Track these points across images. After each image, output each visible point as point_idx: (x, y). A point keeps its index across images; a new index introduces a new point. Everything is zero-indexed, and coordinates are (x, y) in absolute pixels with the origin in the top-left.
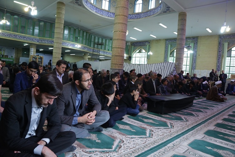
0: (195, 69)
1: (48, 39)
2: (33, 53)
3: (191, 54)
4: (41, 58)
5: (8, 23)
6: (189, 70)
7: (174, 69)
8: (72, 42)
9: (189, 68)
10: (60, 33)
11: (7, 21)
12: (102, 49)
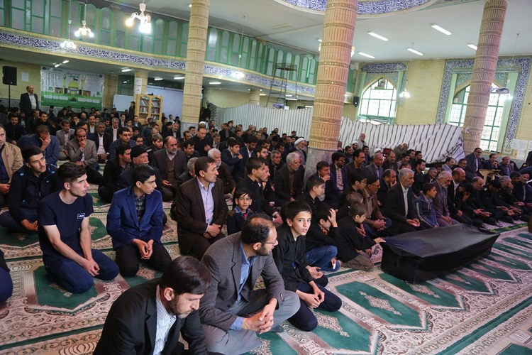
0: (515, 138)
1: (172, 59)
2: (140, 88)
3: (506, 103)
4: (158, 101)
5: (92, 35)
6: (499, 140)
7: (460, 142)
8: (224, 65)
9: (498, 134)
10: (198, 50)
11: (89, 30)
12: (292, 79)
